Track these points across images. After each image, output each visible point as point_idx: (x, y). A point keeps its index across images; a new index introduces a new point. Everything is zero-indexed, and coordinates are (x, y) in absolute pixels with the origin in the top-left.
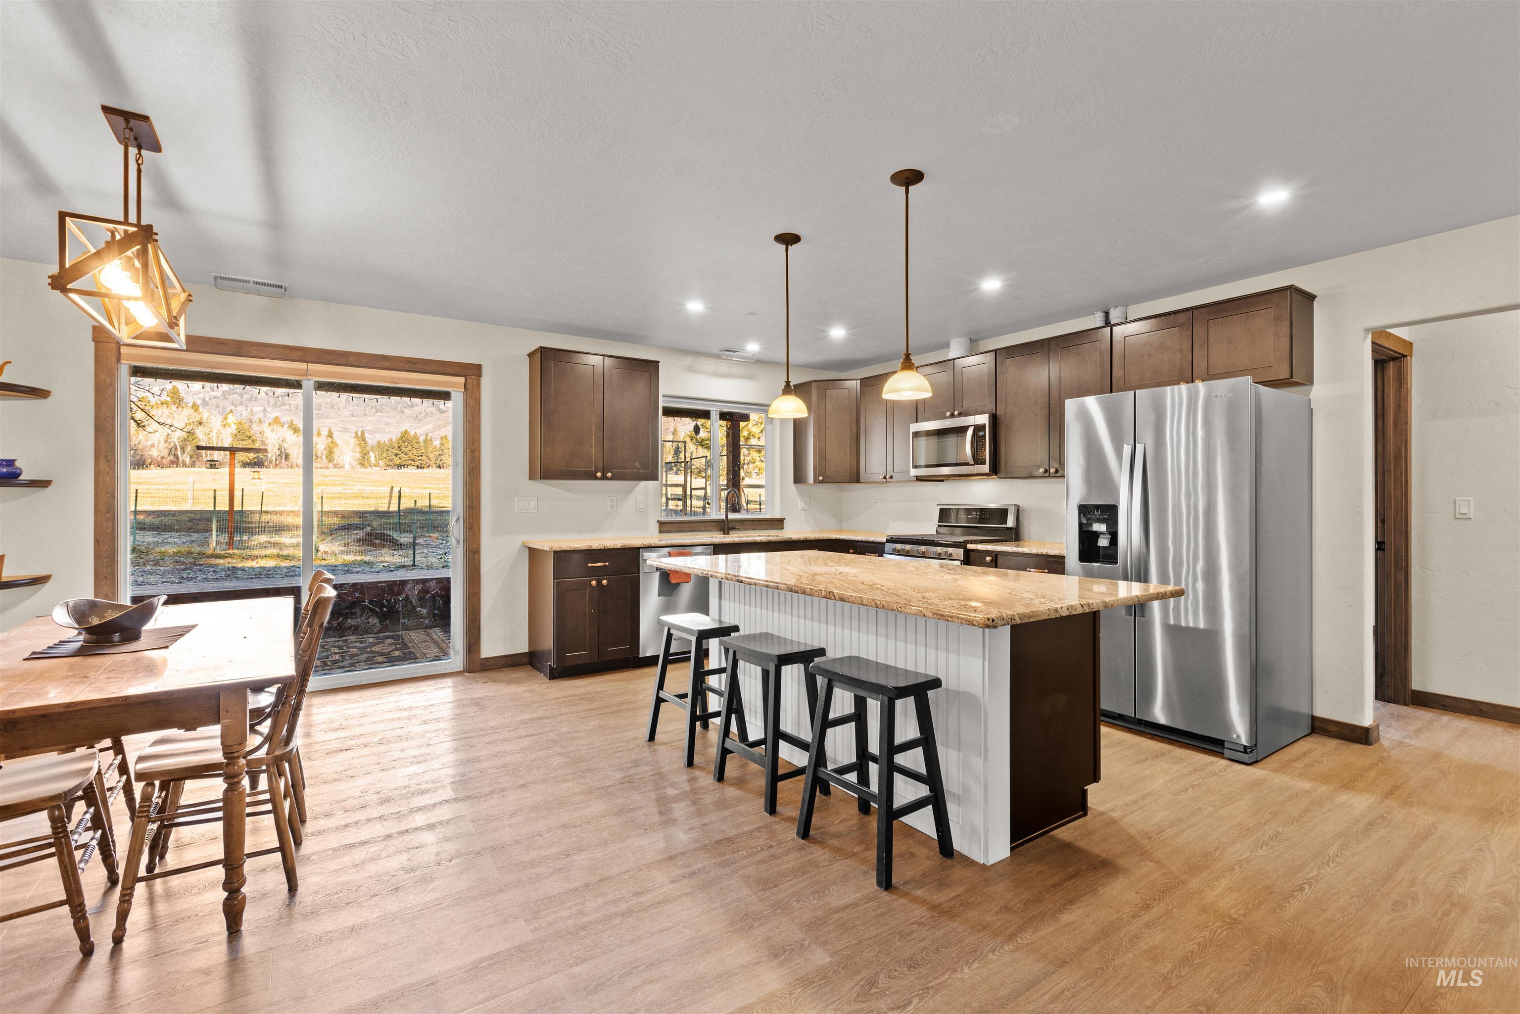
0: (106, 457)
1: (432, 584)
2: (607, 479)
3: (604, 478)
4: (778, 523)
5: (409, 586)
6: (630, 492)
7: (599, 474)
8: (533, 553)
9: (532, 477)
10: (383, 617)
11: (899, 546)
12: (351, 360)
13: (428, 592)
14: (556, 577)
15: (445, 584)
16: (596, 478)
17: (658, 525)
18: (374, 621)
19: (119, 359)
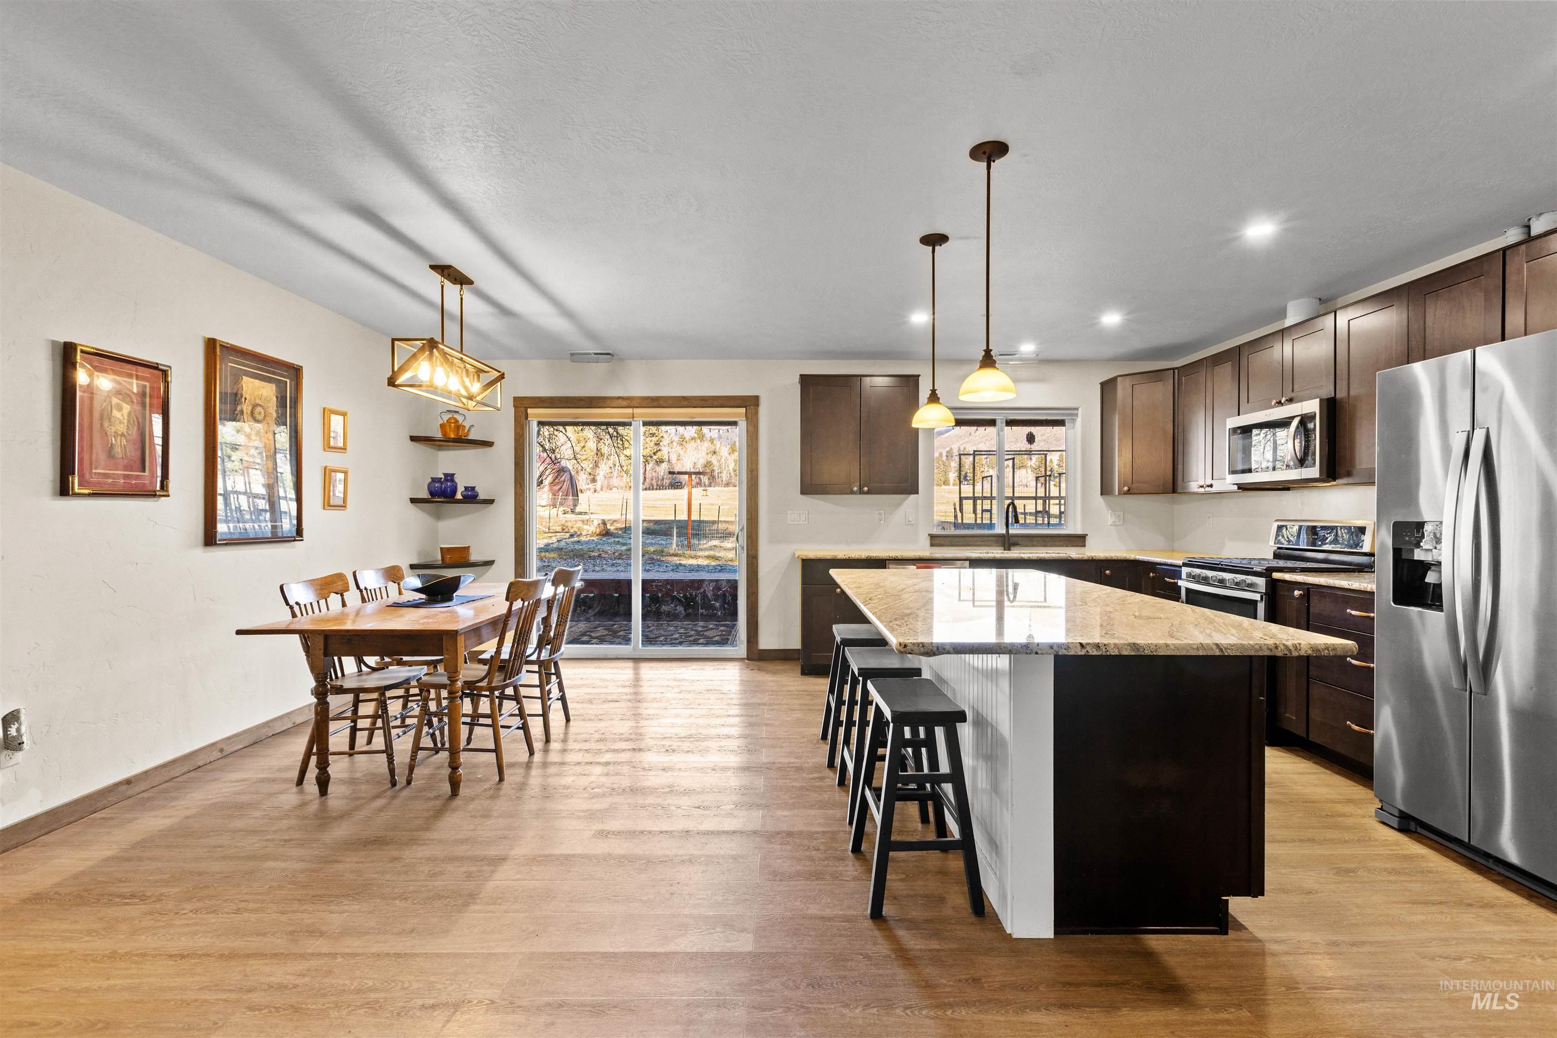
0: (520, 484)
1: (724, 583)
2: (864, 493)
3: (861, 492)
4: (1079, 540)
5: (706, 583)
6: (899, 505)
7: (854, 489)
9: (799, 492)
10: (687, 606)
11: (1197, 571)
12: (661, 402)
13: (719, 589)
14: (803, 582)
15: (734, 585)
16: (852, 492)
17: (929, 538)
18: (680, 609)
19: (527, 418)
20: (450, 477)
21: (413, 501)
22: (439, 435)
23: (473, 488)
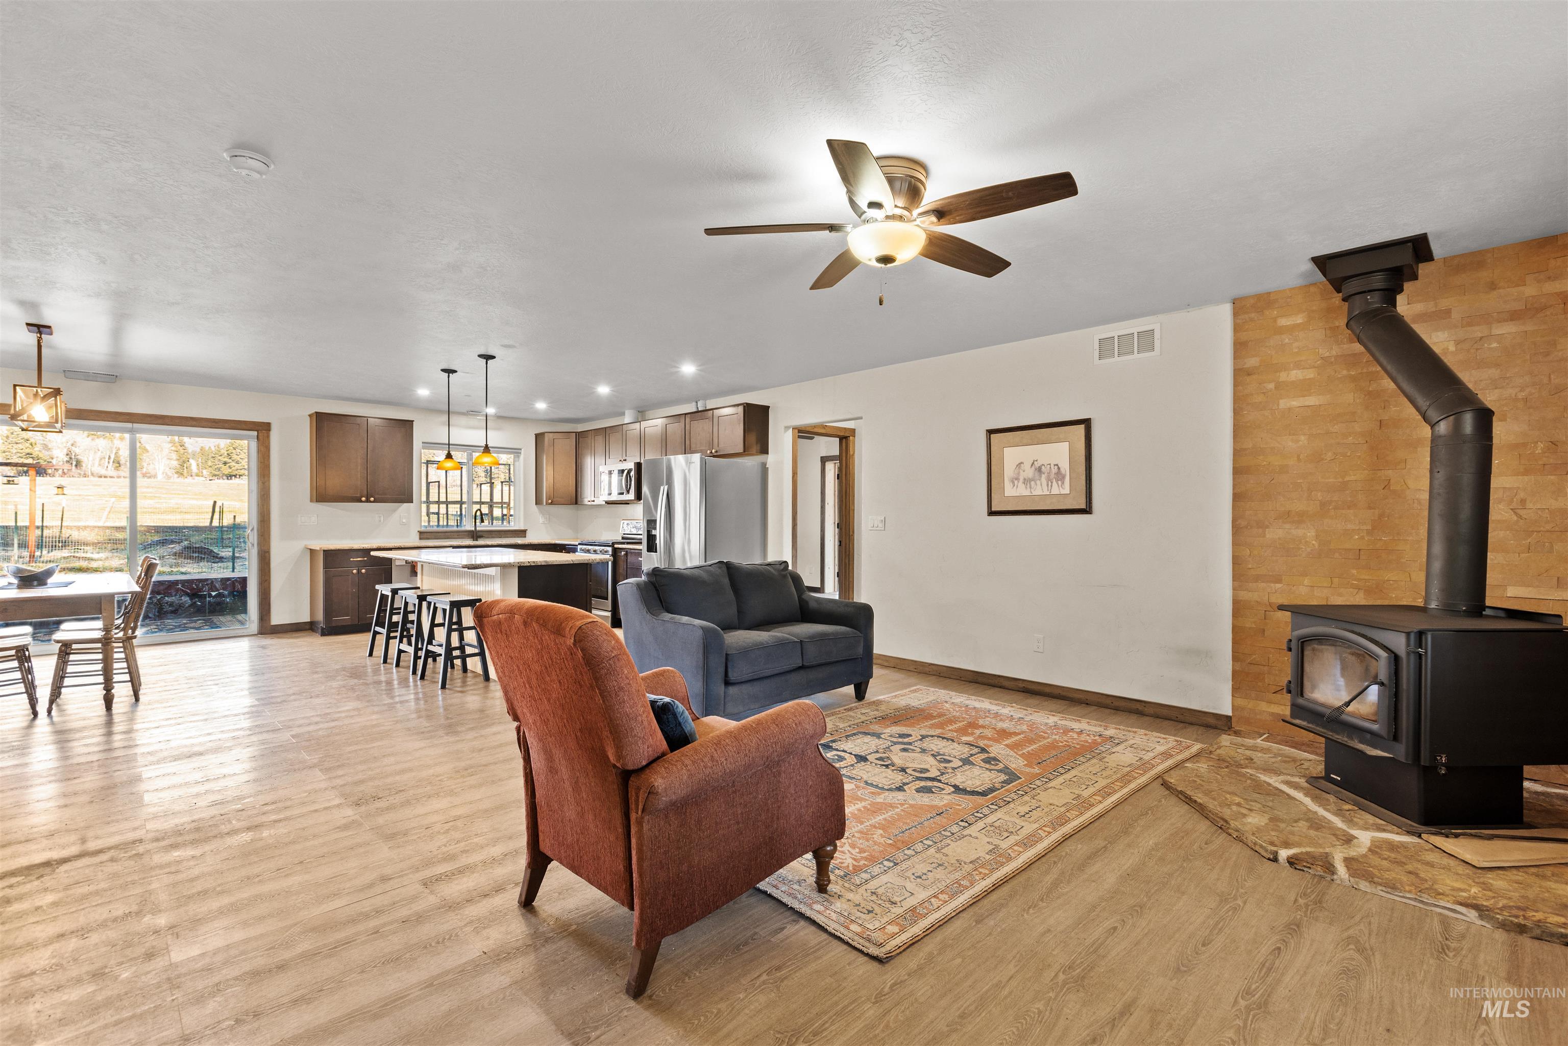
1: (234, 581)
2: (371, 502)
3: (368, 501)
4: (522, 533)
6: (395, 510)
7: (363, 499)
8: (312, 552)
9: (311, 501)
12: (167, 421)
14: (326, 566)
16: (361, 501)
17: (418, 534)
18: (186, 600)
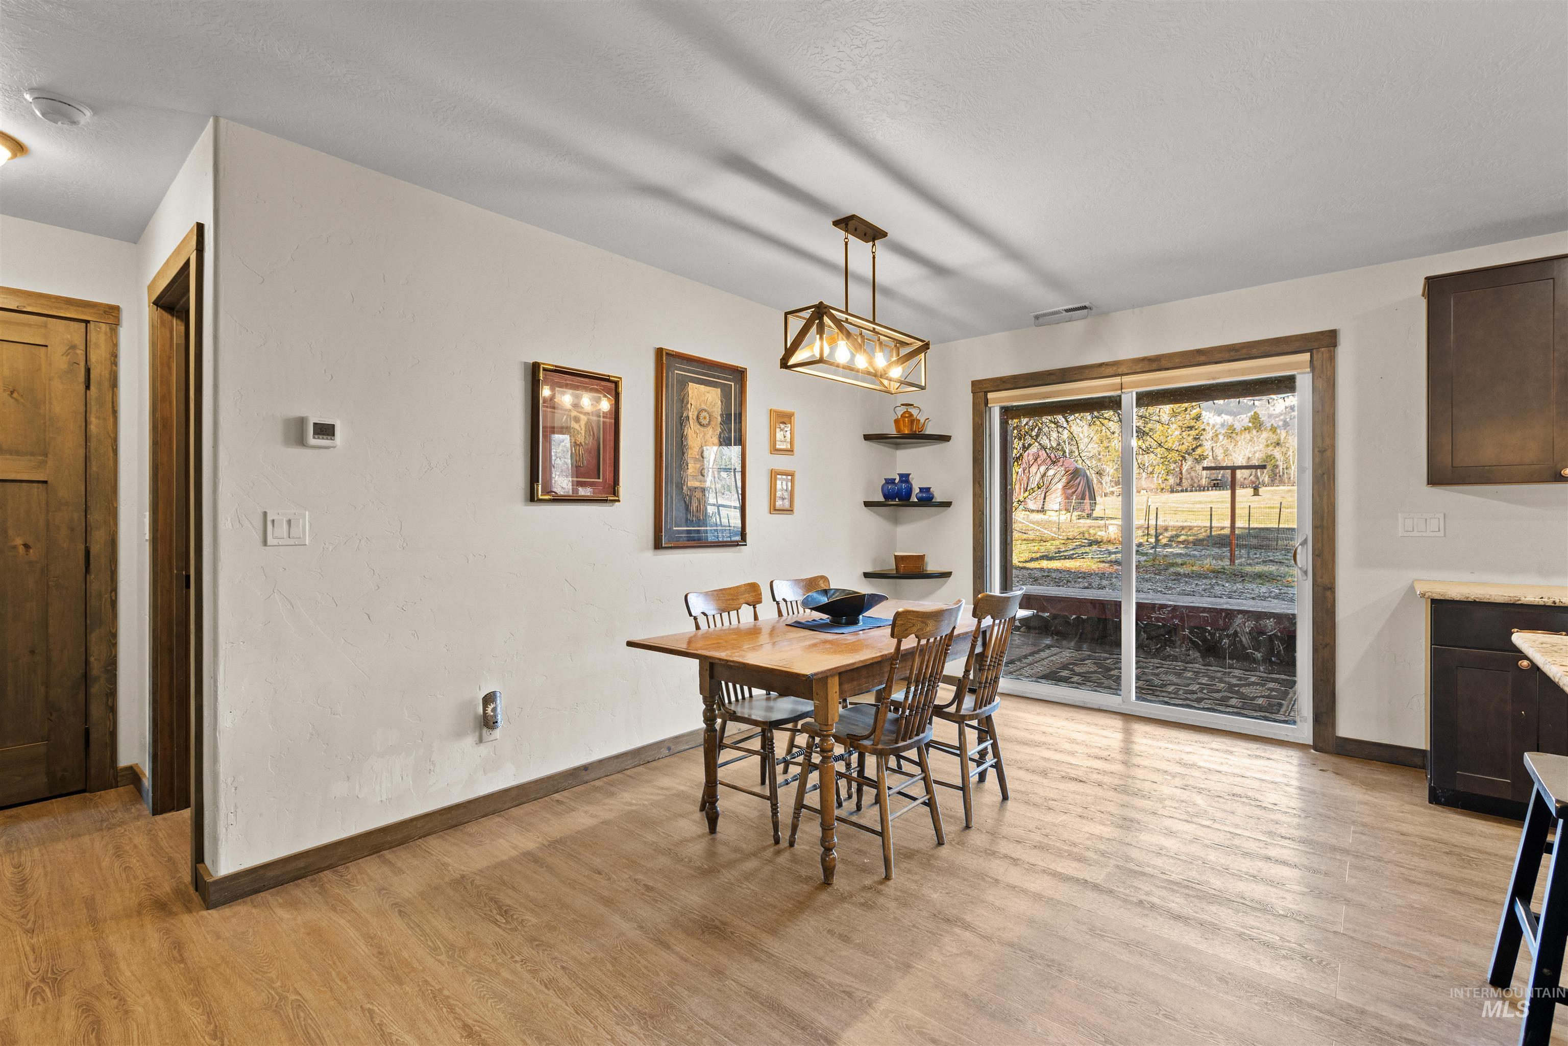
0: (979, 483)
1: (1271, 620)
5: (1239, 618)
9: (1428, 484)
10: (1206, 652)
13: (1262, 633)
14: (1435, 641)
15: (1288, 623)
18: (1195, 654)
19: (986, 403)
20: (905, 478)
21: (867, 504)
22: (892, 430)
23: (928, 490)
